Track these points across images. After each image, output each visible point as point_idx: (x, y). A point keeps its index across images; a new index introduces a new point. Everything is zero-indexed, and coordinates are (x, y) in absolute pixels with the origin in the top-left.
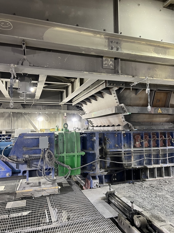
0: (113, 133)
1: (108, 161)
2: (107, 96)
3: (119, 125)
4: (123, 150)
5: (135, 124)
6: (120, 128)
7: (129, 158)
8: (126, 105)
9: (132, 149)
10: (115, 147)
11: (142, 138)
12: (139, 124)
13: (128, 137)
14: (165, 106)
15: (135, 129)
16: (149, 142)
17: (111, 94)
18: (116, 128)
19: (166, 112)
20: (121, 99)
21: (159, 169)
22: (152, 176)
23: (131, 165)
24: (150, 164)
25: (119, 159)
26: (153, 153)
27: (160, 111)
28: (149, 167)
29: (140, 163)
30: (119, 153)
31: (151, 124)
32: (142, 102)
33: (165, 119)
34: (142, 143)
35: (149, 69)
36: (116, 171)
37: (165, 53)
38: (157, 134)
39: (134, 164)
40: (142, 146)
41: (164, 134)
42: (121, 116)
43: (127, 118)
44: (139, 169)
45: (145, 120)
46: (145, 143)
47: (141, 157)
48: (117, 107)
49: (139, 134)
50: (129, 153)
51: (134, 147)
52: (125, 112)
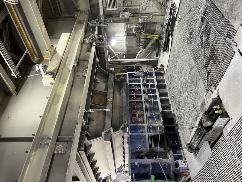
0: (131, 143)
1: (159, 149)
2: (92, 150)
3: (123, 137)
4: (147, 134)
5: (121, 122)
6: (126, 136)
7: (154, 128)
8: (103, 130)
9: (146, 125)
10: (145, 142)
11: (135, 116)
12: (121, 118)
13: (134, 129)
14: (106, 96)
15: (127, 121)
16: (138, 109)
17: (91, 145)
18: (126, 140)
19: (111, 95)
20: (97, 135)
21: (162, 101)
22: (169, 107)
23: (160, 127)
24: (158, 109)
25: (156, 137)
26: (148, 106)
27: (110, 100)
28: (161, 110)
29: (158, 118)
30: (150, 137)
31: (121, 107)
33: (117, 96)
34: (140, 116)
35: (71, 109)
36: (168, 141)
37: (60, 96)
38: (130, 102)
39: (159, 124)
40: (143, 116)
41: (131, 97)
42: (114, 135)
43: (116, 129)
44: (164, 119)
45: (118, 112)
46: (139, 113)
47: (152, 117)
48: (105, 139)
49: (131, 118)
50: (149, 128)
51: (143, 123)
52: (109, 131)
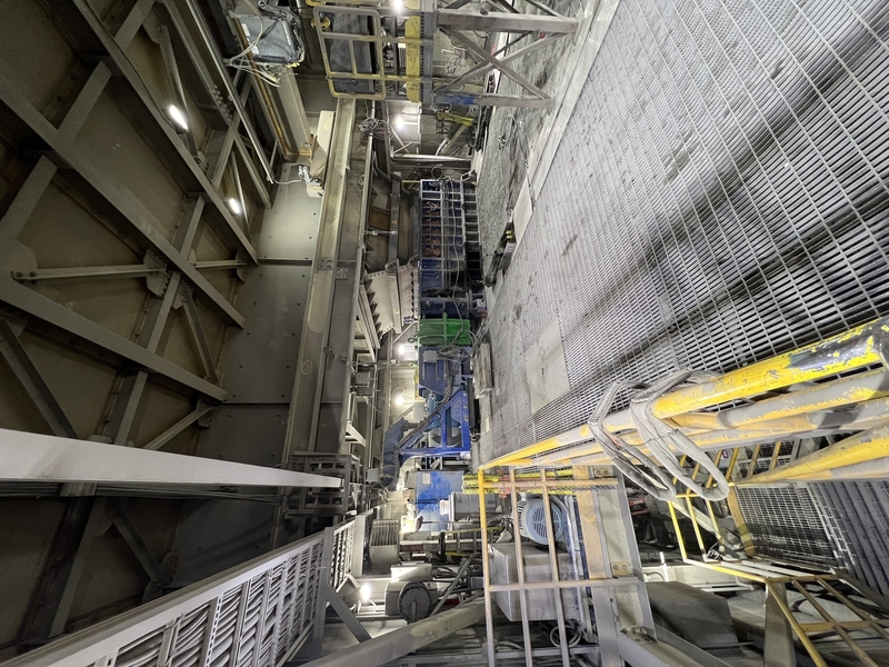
0: (422, 281)
1: (455, 288)
2: (374, 287)
3: (412, 275)
4: (443, 270)
5: (410, 253)
6: (416, 271)
7: (454, 264)
8: (387, 262)
9: (443, 259)
10: (440, 279)
11: (429, 246)
12: (410, 249)
13: (426, 263)
14: (389, 216)
15: (417, 253)
16: (433, 238)
17: (371, 281)
18: (416, 278)
19: (397, 215)
20: (378, 268)
21: (468, 228)
22: (476, 237)
23: (461, 262)
24: (461, 239)
25: (454, 275)
26: (448, 234)
27: (395, 222)
28: (464, 241)
29: (460, 251)
30: (447, 275)
31: (411, 233)
32: (383, 243)
33: (405, 217)
34: (436, 247)
35: (348, 231)
36: (468, 280)
37: (334, 212)
38: (423, 227)
39: (460, 258)
40: (439, 247)
41: (424, 219)
42: (401, 269)
43: (403, 262)
44: (467, 253)
45: (406, 241)
46: (435, 243)
47: (452, 249)
48: (389, 273)
49: (423, 250)
50: (447, 264)
51: (440, 256)
52: (395, 264)
